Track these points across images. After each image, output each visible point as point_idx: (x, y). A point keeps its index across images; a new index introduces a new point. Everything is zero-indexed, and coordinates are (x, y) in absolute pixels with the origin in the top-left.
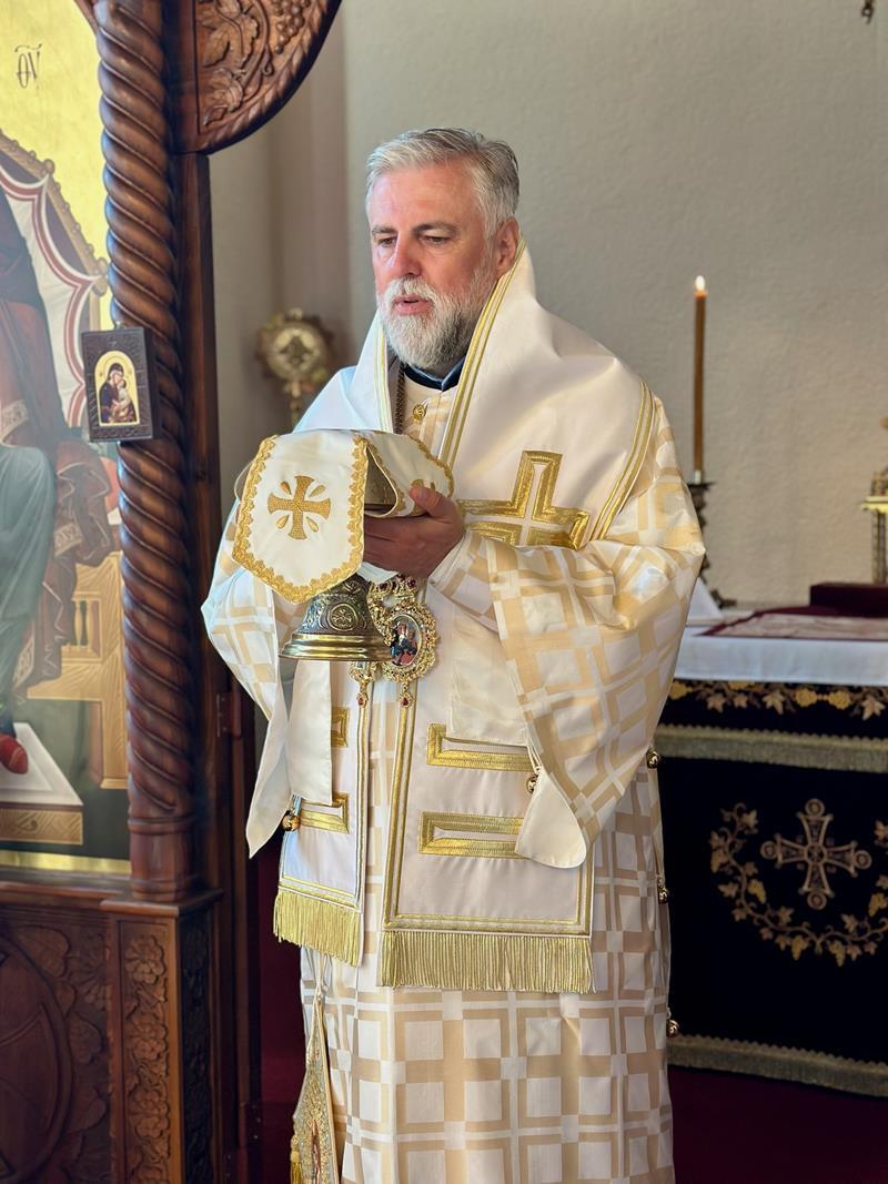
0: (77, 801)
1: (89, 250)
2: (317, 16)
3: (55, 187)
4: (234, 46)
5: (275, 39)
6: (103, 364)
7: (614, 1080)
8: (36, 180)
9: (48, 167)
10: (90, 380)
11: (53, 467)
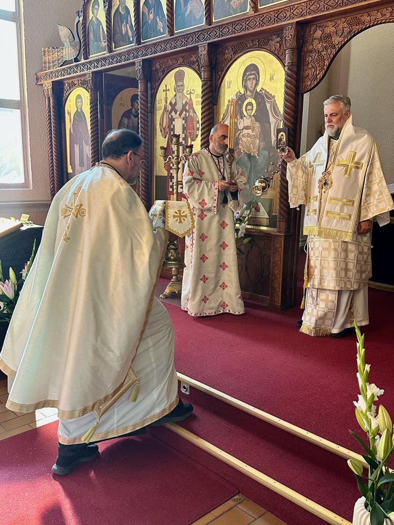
0: (268, 217)
1: (280, 112)
2: (326, 67)
3: (275, 101)
4: (310, 73)
5: (317, 73)
6: (280, 135)
7: (355, 254)
8: (271, 99)
9: (274, 97)
10: (277, 138)
11: (269, 154)
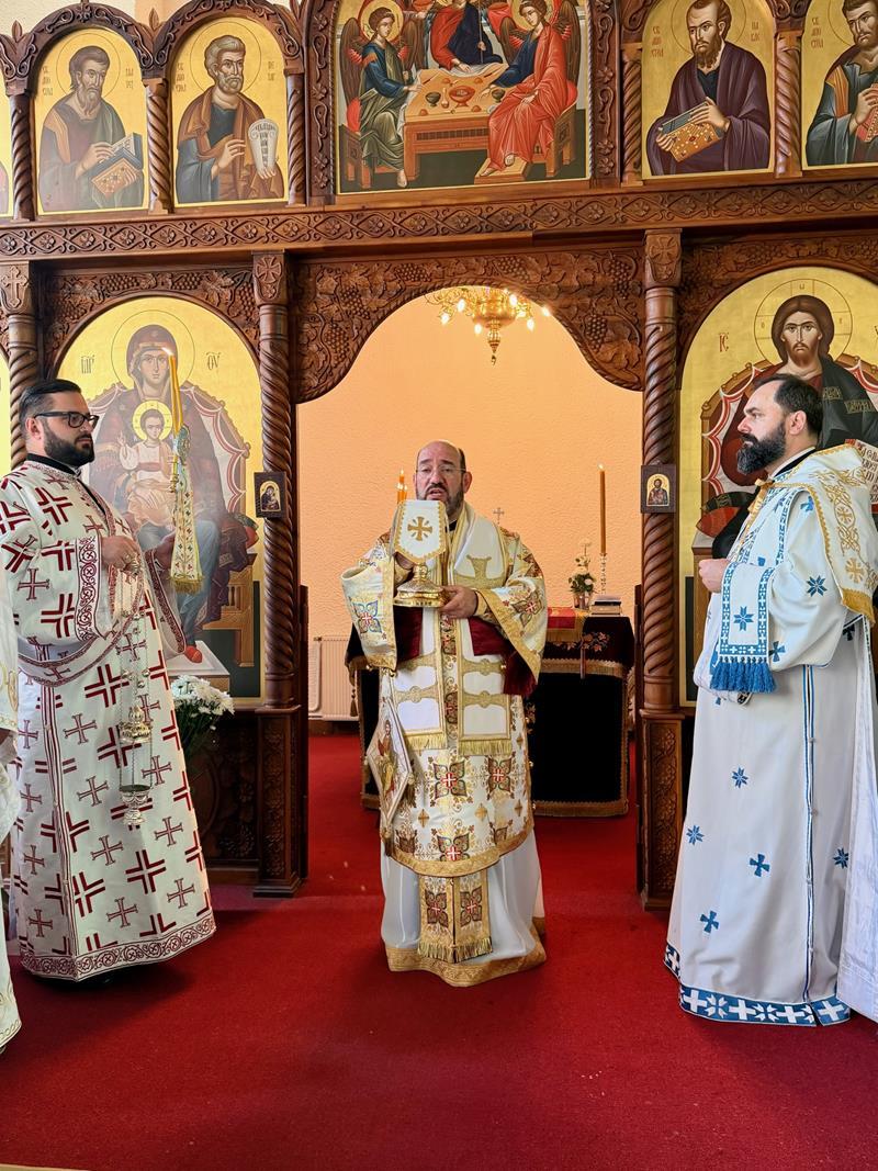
0: (228, 673)
1: (242, 439)
3: (226, 413)
4: (315, 363)
5: (333, 362)
6: (264, 487)
8: (214, 408)
9: (222, 404)
10: (258, 494)
11: (219, 528)
